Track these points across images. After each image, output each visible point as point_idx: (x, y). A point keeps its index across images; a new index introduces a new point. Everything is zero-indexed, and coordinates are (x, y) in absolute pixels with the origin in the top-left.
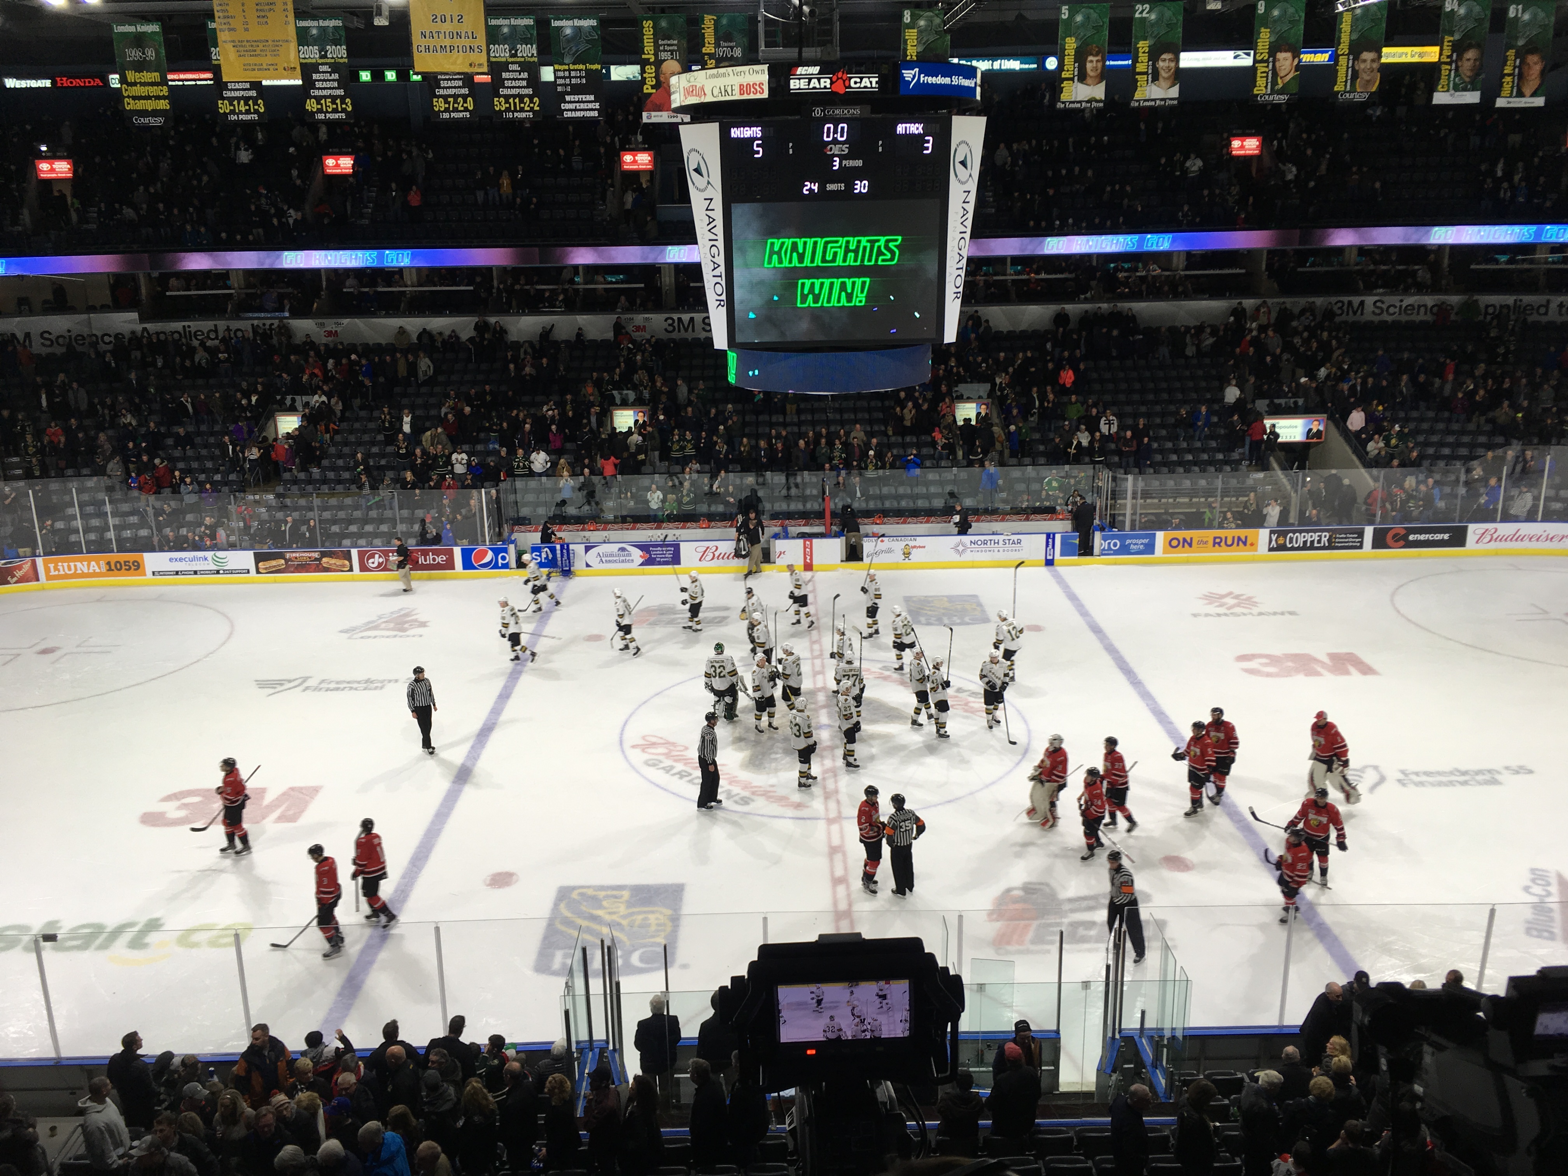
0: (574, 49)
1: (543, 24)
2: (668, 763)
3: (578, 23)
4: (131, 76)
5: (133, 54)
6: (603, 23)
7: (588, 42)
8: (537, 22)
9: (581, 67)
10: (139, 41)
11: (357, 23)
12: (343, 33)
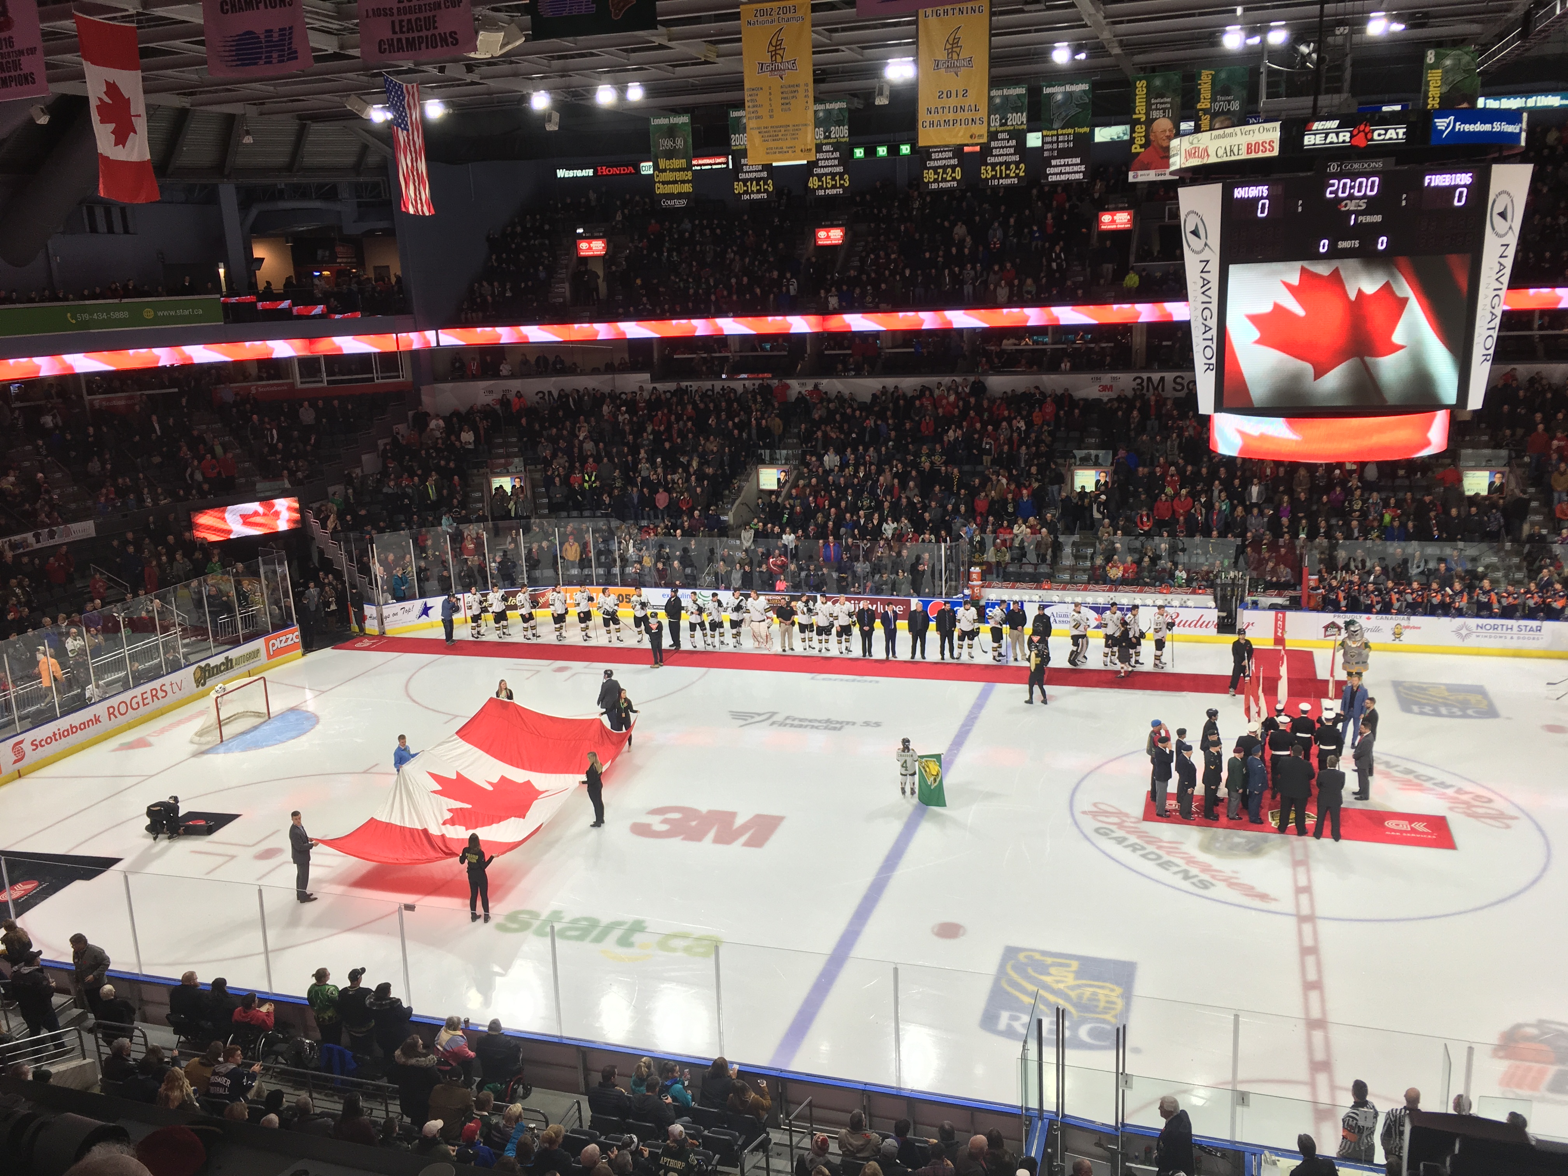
0: (1064, 114)
1: (1034, 93)
2: (1120, 833)
3: (1069, 88)
4: (662, 164)
5: (666, 144)
6: (1095, 86)
7: (1077, 105)
8: (1029, 90)
9: (1070, 131)
10: (671, 132)
11: (858, 104)
12: (846, 115)
